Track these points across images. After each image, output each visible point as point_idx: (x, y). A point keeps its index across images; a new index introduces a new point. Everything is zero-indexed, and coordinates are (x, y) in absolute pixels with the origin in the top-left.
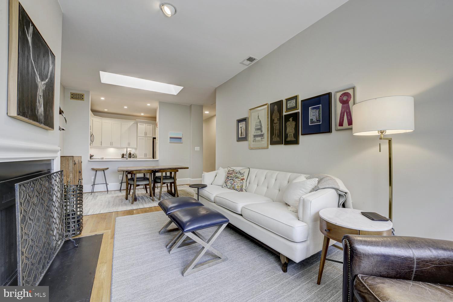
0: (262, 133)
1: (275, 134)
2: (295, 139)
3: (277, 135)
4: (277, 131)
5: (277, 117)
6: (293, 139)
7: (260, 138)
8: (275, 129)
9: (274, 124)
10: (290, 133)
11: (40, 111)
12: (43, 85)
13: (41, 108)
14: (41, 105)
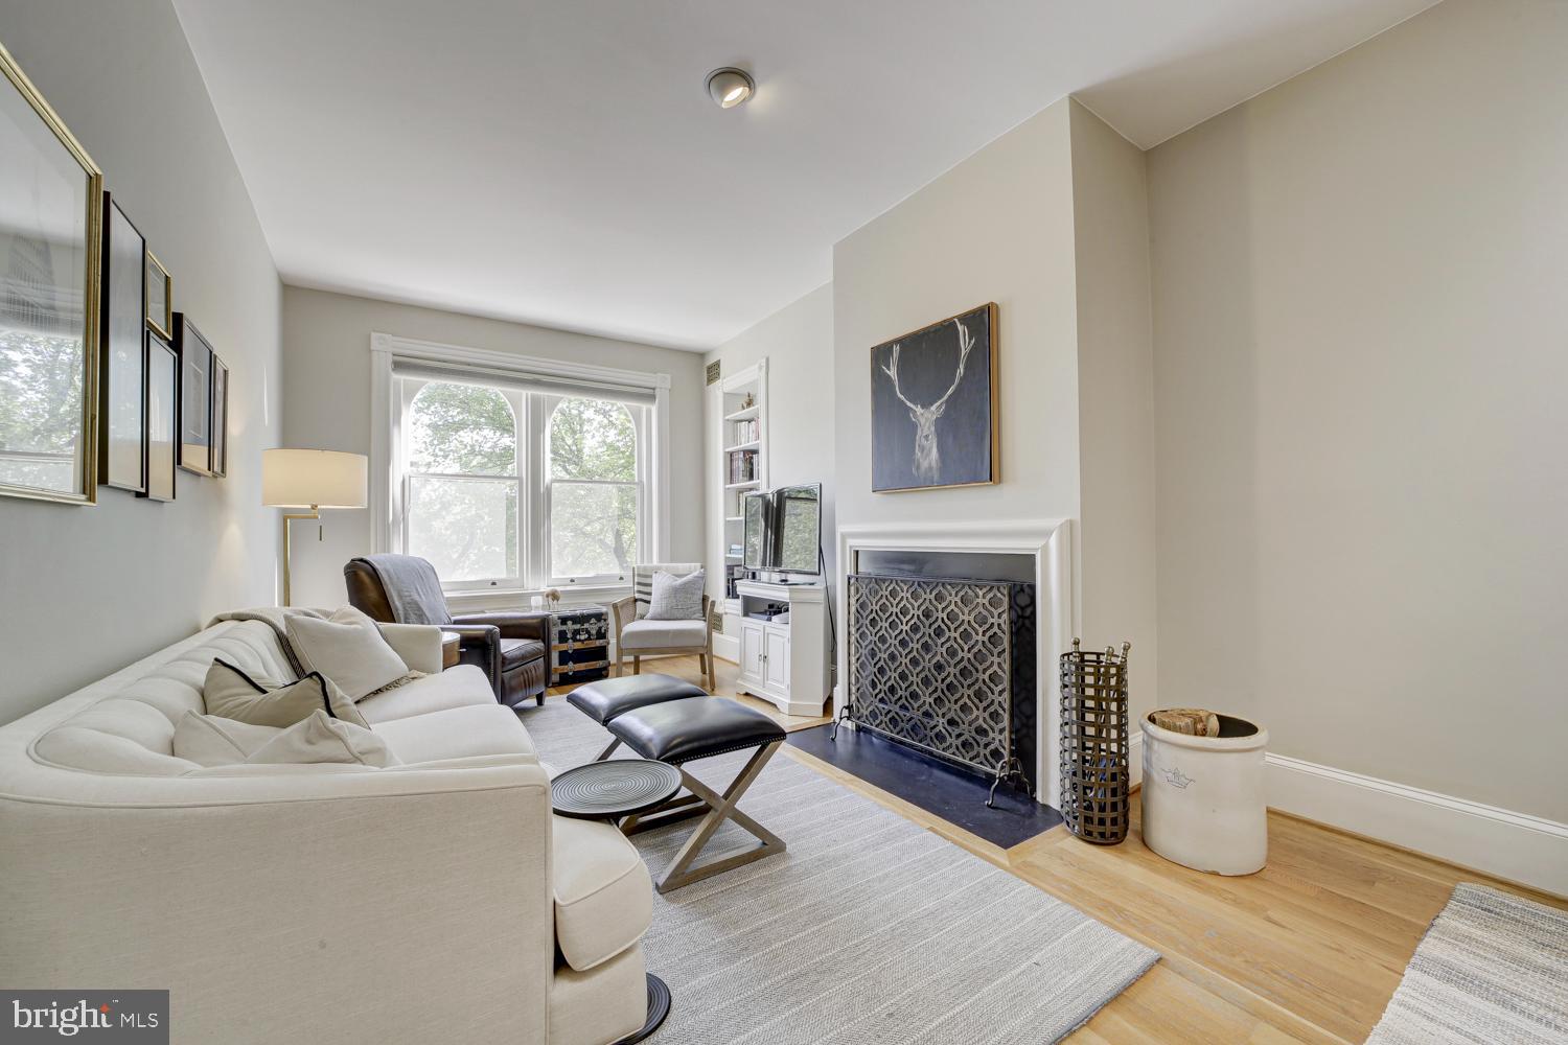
11: (925, 464)
12: (936, 409)
13: (929, 455)
14: (928, 454)
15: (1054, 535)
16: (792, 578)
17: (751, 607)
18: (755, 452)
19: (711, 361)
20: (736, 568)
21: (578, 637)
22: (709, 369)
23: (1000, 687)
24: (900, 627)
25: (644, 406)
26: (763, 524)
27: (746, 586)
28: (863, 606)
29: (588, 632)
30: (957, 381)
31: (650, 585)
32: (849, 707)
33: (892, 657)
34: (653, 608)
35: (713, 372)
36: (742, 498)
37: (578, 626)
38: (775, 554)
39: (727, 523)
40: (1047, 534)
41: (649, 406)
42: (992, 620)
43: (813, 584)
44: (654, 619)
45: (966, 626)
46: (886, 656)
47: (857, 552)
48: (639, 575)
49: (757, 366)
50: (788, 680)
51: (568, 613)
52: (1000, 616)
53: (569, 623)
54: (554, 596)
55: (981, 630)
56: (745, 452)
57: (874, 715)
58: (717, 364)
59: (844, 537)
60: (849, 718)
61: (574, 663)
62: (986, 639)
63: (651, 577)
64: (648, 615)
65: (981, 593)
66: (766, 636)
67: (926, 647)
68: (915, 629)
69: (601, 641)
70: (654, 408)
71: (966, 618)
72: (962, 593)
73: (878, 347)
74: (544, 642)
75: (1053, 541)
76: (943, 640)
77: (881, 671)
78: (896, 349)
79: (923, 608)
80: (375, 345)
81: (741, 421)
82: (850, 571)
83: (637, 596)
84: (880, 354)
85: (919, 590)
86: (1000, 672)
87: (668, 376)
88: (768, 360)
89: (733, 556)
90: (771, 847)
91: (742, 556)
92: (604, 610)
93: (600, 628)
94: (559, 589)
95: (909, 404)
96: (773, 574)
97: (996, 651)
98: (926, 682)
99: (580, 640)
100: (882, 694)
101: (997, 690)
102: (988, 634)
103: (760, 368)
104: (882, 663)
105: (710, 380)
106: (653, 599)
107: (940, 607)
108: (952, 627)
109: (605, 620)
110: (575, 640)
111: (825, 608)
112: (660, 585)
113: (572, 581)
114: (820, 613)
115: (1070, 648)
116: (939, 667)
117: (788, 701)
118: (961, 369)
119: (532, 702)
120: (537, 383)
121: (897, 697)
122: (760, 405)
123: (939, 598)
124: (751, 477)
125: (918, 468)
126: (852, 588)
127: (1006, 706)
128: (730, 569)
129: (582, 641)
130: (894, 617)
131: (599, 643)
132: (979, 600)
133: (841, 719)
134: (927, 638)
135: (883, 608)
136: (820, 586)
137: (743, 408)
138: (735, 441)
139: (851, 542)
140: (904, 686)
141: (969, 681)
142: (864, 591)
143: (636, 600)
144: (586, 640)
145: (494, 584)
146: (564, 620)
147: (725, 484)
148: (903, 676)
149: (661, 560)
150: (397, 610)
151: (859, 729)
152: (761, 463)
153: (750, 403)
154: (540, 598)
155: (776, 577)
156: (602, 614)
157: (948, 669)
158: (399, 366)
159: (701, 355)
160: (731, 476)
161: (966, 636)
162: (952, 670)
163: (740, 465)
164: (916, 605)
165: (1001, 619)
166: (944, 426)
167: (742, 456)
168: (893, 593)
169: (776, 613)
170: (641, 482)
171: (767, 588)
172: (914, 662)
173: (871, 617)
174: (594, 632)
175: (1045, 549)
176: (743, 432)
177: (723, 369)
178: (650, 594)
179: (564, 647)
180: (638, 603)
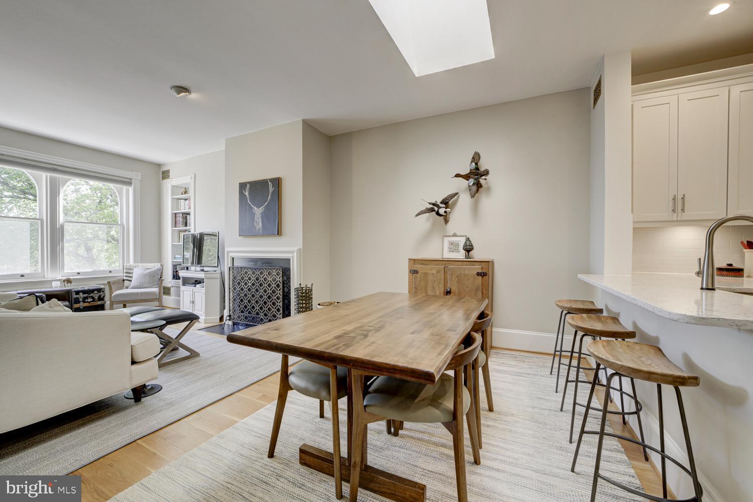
11: (257, 228)
12: (261, 209)
13: (259, 225)
14: (259, 223)
15: (295, 253)
16: (206, 269)
17: (186, 281)
18: (189, 214)
19: (165, 169)
20: (178, 266)
21: (86, 300)
22: (163, 173)
23: (280, 300)
24: (248, 284)
25: (125, 188)
26: (192, 246)
27: (183, 273)
28: (235, 278)
29: (92, 297)
30: (268, 201)
31: (132, 273)
32: (230, 316)
33: (246, 295)
34: (133, 284)
35: (165, 175)
36: (182, 234)
37: (86, 295)
38: (199, 259)
39: (173, 245)
40: (293, 252)
41: (128, 187)
42: (277, 280)
43: (215, 271)
44: (133, 288)
45: (269, 282)
46: (243, 295)
47: (233, 258)
48: (126, 269)
49: (189, 177)
50: (204, 310)
51: (80, 288)
52: (280, 278)
53: (81, 294)
54: (69, 281)
55: (274, 283)
56: (183, 214)
57: (239, 317)
58: (168, 171)
59: (228, 252)
60: (229, 320)
62: (275, 286)
63: (133, 269)
64: (130, 287)
65: (274, 271)
66: (194, 293)
67: (257, 290)
68: (253, 284)
69: (101, 302)
70: (131, 189)
71: (269, 279)
72: (269, 271)
73: (242, 183)
74: (69, 302)
75: (295, 254)
76: (262, 287)
77: (242, 301)
78: (248, 186)
79: (256, 277)
81: (181, 199)
82: (230, 265)
83: (125, 278)
84: (242, 186)
85: (255, 271)
86: (279, 296)
87: (140, 174)
88: (195, 175)
89: (176, 260)
90: (193, 354)
91: (182, 260)
92: (102, 287)
93: (100, 296)
94: (71, 277)
95: (252, 206)
96: (197, 268)
97: (278, 289)
98: (257, 302)
99: (88, 302)
100: (242, 309)
101: (279, 301)
102: (276, 284)
103: (191, 178)
104: (242, 298)
105: (163, 178)
106: (133, 279)
107: (261, 276)
108: (265, 283)
109: (103, 292)
110: (84, 302)
111: (220, 280)
112: (137, 273)
113: (78, 273)
114: (218, 283)
115: (299, 286)
116: (261, 297)
117: (204, 318)
118: (269, 197)
120: (54, 170)
121: (247, 309)
122: (191, 194)
123: (261, 273)
124: (186, 225)
125: (255, 228)
126: (231, 272)
127: (281, 306)
128: (175, 266)
129: (89, 302)
130: (246, 281)
131: (99, 303)
132: (274, 273)
133: (226, 320)
134: (257, 287)
135: (242, 278)
136: (219, 272)
137: (182, 194)
138: (178, 208)
139: (231, 254)
140: (249, 305)
141: (271, 300)
142: (235, 272)
143: (124, 280)
144: (91, 302)
145: (22, 276)
147: (172, 227)
148: (249, 301)
149: (135, 262)
151: (234, 324)
152: (191, 219)
153: (186, 192)
154: (58, 282)
155: (198, 268)
156: (101, 289)
157: (264, 297)
159: (159, 165)
160: (175, 224)
161: (269, 285)
162: (265, 297)
163: (180, 219)
164: (254, 276)
165: (279, 279)
166: (265, 216)
167: (181, 215)
168: (246, 273)
169: (198, 283)
170: (122, 224)
171: (194, 272)
172: (253, 296)
173: (238, 282)
174: (96, 298)
175: (293, 257)
176: (182, 204)
177: (171, 174)
178: (132, 277)
179: (77, 306)
180: (125, 281)
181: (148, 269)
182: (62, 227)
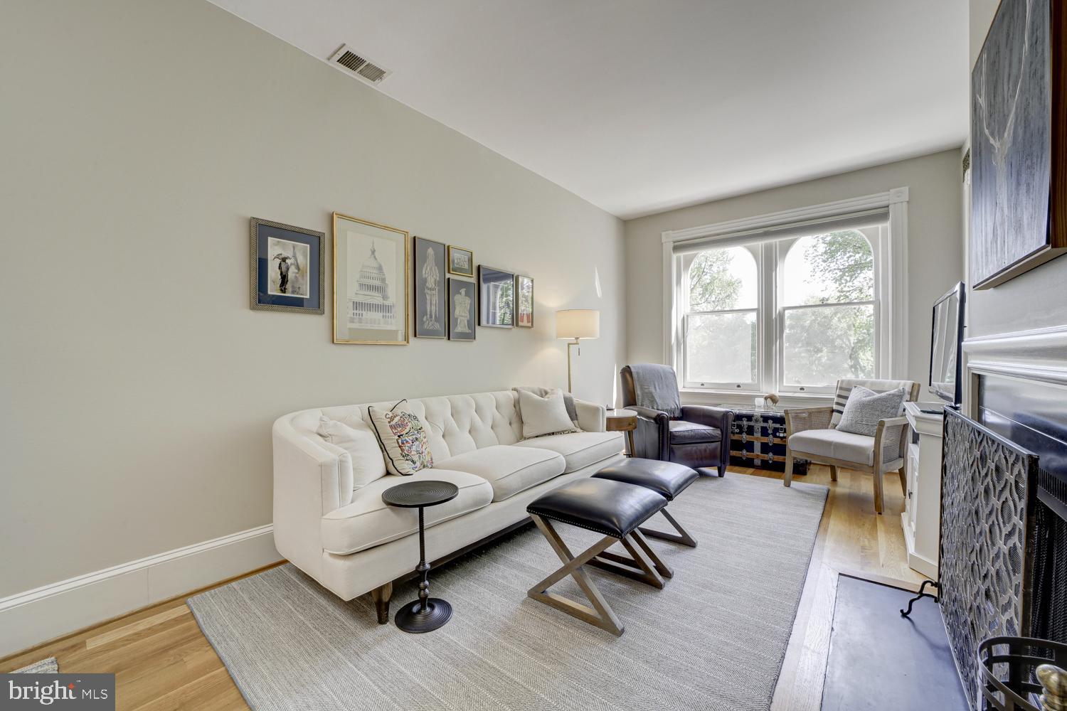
0: (386, 303)
1: (428, 313)
2: (470, 331)
3: (433, 316)
4: (433, 308)
5: (435, 277)
6: (467, 330)
7: (381, 314)
8: (428, 302)
9: (426, 291)
10: (461, 318)
31: (848, 398)
34: (844, 420)
44: (842, 430)
47: (980, 377)
48: (843, 387)
53: (770, 422)
54: (775, 399)
59: (966, 355)
61: (774, 454)
63: (851, 389)
64: (839, 426)
70: (889, 226)
80: (664, 239)
83: (835, 407)
87: (907, 188)
99: (779, 437)
106: (845, 410)
110: (775, 436)
112: (857, 397)
113: (801, 389)
119: (713, 471)
143: (833, 411)
145: (739, 386)
146: (766, 419)
150: (638, 396)
154: (762, 400)
158: (677, 248)
159: (959, 150)
178: (844, 405)
179: (765, 440)
180: (834, 413)
181: (879, 392)
182: (781, 316)
